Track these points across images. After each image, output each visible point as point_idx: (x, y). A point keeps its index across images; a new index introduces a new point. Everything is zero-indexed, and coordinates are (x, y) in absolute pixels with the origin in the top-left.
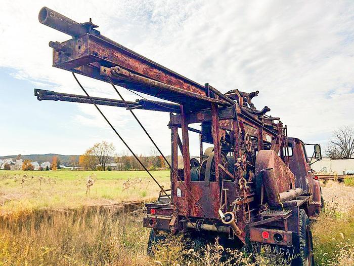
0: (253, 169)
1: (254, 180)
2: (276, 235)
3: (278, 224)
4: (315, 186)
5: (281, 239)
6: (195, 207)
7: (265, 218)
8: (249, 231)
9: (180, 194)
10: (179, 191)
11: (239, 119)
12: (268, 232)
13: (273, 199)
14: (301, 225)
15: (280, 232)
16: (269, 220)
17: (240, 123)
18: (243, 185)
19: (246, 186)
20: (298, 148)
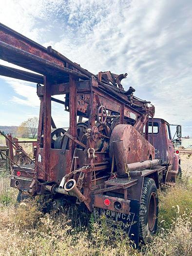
1: (108, 150)
2: (117, 203)
3: (119, 193)
4: (175, 158)
5: (120, 207)
6: (52, 172)
7: (109, 186)
8: (94, 197)
9: (41, 160)
10: (40, 157)
11: (96, 92)
12: (110, 200)
13: (121, 168)
14: (145, 193)
15: (120, 200)
16: (111, 189)
17: (96, 96)
18: (91, 153)
19: (94, 155)
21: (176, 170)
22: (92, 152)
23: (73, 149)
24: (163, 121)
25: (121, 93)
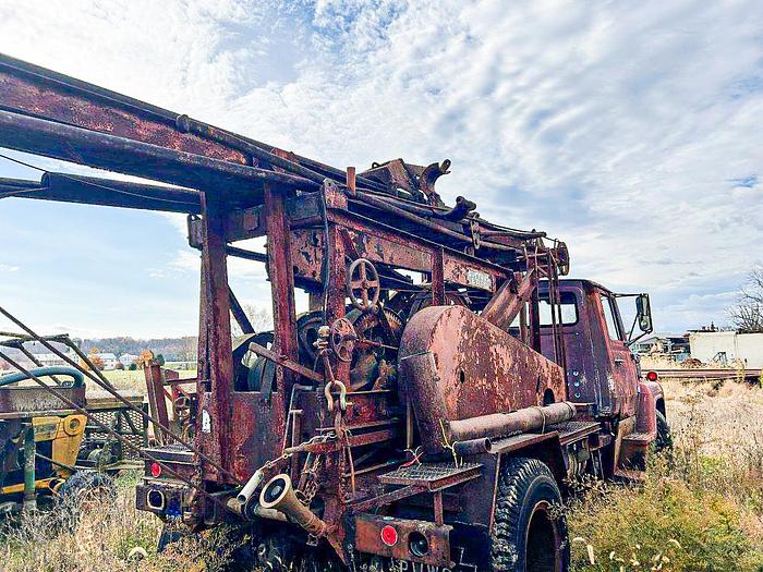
0: (392, 356)
1: (393, 384)
2: (415, 537)
3: (417, 505)
4: (642, 395)
6: (239, 458)
7: (390, 488)
8: (354, 523)
9: (209, 425)
10: (206, 416)
11: (341, 223)
12: (396, 527)
13: (429, 433)
15: (424, 526)
16: (397, 495)
17: (343, 233)
18: (336, 398)
19: (343, 400)
20: (593, 302)
21: (647, 431)
22: (340, 392)
23: (288, 389)
24: (589, 287)
25: (435, 216)
